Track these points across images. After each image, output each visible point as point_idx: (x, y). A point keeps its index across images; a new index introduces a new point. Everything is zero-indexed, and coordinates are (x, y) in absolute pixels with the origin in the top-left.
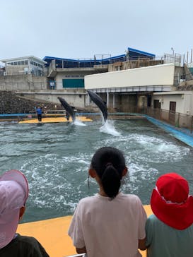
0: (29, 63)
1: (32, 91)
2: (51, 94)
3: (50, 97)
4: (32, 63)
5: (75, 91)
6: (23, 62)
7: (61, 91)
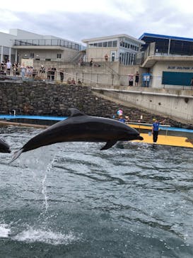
0: (118, 44)
1: (115, 87)
2: (141, 94)
3: (140, 98)
4: (123, 45)
5: (178, 92)
6: (110, 43)
7: (157, 90)
